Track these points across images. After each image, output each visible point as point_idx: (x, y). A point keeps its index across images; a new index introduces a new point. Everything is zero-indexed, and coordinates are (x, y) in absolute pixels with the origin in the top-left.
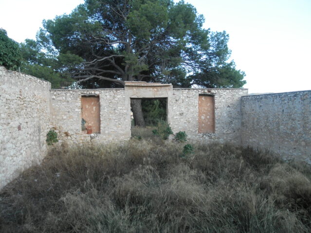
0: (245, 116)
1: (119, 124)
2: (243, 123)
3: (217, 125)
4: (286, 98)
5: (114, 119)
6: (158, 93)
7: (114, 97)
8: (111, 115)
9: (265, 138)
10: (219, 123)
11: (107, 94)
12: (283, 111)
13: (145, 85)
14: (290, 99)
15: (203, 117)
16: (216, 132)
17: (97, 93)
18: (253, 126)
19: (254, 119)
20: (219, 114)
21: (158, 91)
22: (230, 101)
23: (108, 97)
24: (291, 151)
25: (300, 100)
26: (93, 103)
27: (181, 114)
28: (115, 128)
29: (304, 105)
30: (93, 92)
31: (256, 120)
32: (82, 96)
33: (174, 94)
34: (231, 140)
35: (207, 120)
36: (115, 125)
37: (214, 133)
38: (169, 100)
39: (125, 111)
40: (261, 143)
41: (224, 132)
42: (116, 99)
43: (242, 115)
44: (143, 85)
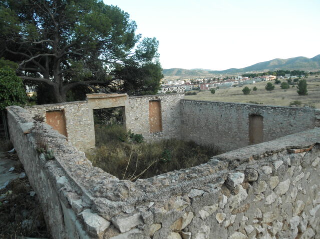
0: (184, 115)
1: (85, 134)
2: (182, 122)
3: (163, 125)
4: (224, 107)
5: (80, 131)
6: (116, 103)
7: (79, 110)
8: (77, 127)
9: (206, 134)
10: (165, 123)
11: (72, 108)
12: (221, 115)
13: (106, 97)
14: (227, 108)
15: (152, 120)
16: (163, 131)
17: (62, 107)
18: (193, 124)
19: (194, 119)
20: (165, 116)
21: (116, 101)
22: (172, 104)
23: (73, 110)
24: (229, 144)
25: (235, 110)
26: (56, 117)
27: (136, 119)
28: (82, 139)
29: (238, 113)
30: (58, 107)
31: (196, 120)
32: (47, 112)
33: (130, 103)
34: (174, 136)
35: (155, 121)
36: (81, 136)
37: (161, 131)
38: (126, 108)
39: (89, 122)
40: (201, 138)
41: (169, 130)
42: (81, 112)
43: (182, 114)
44: (103, 97)
